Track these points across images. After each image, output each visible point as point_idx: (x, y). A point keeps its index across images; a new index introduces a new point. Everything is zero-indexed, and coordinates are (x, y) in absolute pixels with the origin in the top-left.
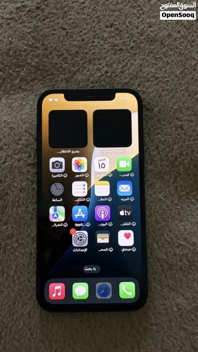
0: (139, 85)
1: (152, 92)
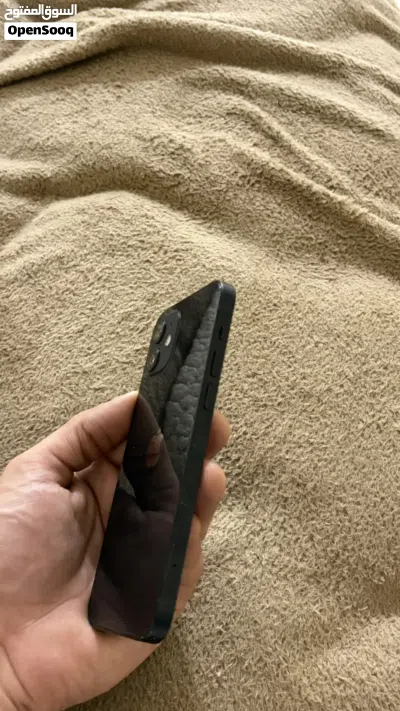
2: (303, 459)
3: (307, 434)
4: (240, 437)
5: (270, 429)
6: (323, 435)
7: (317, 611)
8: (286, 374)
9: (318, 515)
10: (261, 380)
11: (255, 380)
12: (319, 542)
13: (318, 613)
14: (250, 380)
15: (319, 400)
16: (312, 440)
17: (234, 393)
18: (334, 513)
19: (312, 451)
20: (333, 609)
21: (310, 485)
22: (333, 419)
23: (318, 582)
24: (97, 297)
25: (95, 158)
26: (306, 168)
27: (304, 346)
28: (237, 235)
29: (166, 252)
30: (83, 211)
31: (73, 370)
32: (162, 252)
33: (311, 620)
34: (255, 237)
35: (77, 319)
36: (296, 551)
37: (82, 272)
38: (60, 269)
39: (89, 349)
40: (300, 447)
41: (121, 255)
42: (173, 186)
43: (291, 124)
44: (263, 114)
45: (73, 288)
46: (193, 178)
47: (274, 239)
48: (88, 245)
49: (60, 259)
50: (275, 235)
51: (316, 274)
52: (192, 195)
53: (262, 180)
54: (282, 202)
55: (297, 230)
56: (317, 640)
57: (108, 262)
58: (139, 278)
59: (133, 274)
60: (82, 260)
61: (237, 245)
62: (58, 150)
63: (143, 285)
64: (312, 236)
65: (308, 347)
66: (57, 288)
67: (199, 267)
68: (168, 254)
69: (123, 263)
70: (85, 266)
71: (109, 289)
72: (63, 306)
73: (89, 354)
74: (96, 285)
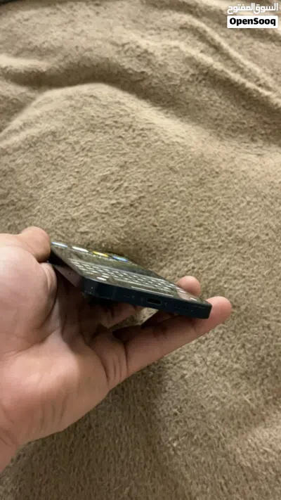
0: (225, 282)
1: (238, 290)
2: (237, 288)
3: (240, 269)
4: (189, 270)
5: (212, 265)
6: (253, 270)
8: (225, 225)
9: (248, 329)
10: (206, 229)
11: (202, 229)
12: (250, 349)
13: (248, 401)
14: (198, 229)
16: (244, 274)
17: (185, 239)
18: (261, 328)
19: (244, 283)
20: (259, 399)
21: (243, 307)
22: (260, 259)
23: (249, 379)
24: (82, 163)
25: (79, 58)
26: (240, 69)
27: (239, 204)
29: (134, 130)
30: (70, 98)
31: (64, 218)
32: (131, 130)
33: (243, 406)
35: (67, 179)
36: (232, 355)
37: (71, 144)
38: (53, 141)
39: (76, 202)
40: (235, 279)
41: (100, 132)
42: (139, 81)
43: (229, 37)
44: (208, 29)
45: (63, 156)
46: (154, 74)
47: (216, 123)
48: (75, 123)
49: (53, 133)
50: (216, 119)
51: (248, 151)
52: (153, 88)
53: (207, 77)
54: (223, 94)
55: (233, 117)
56: (247, 421)
57: (90, 137)
58: (114, 150)
59: (109, 146)
60: (70, 135)
61: (188, 127)
63: (117, 155)
64: (245, 121)
65: (242, 205)
68: (136, 132)
70: (72, 139)
71: (91, 157)
72: (56, 169)
73: (76, 206)
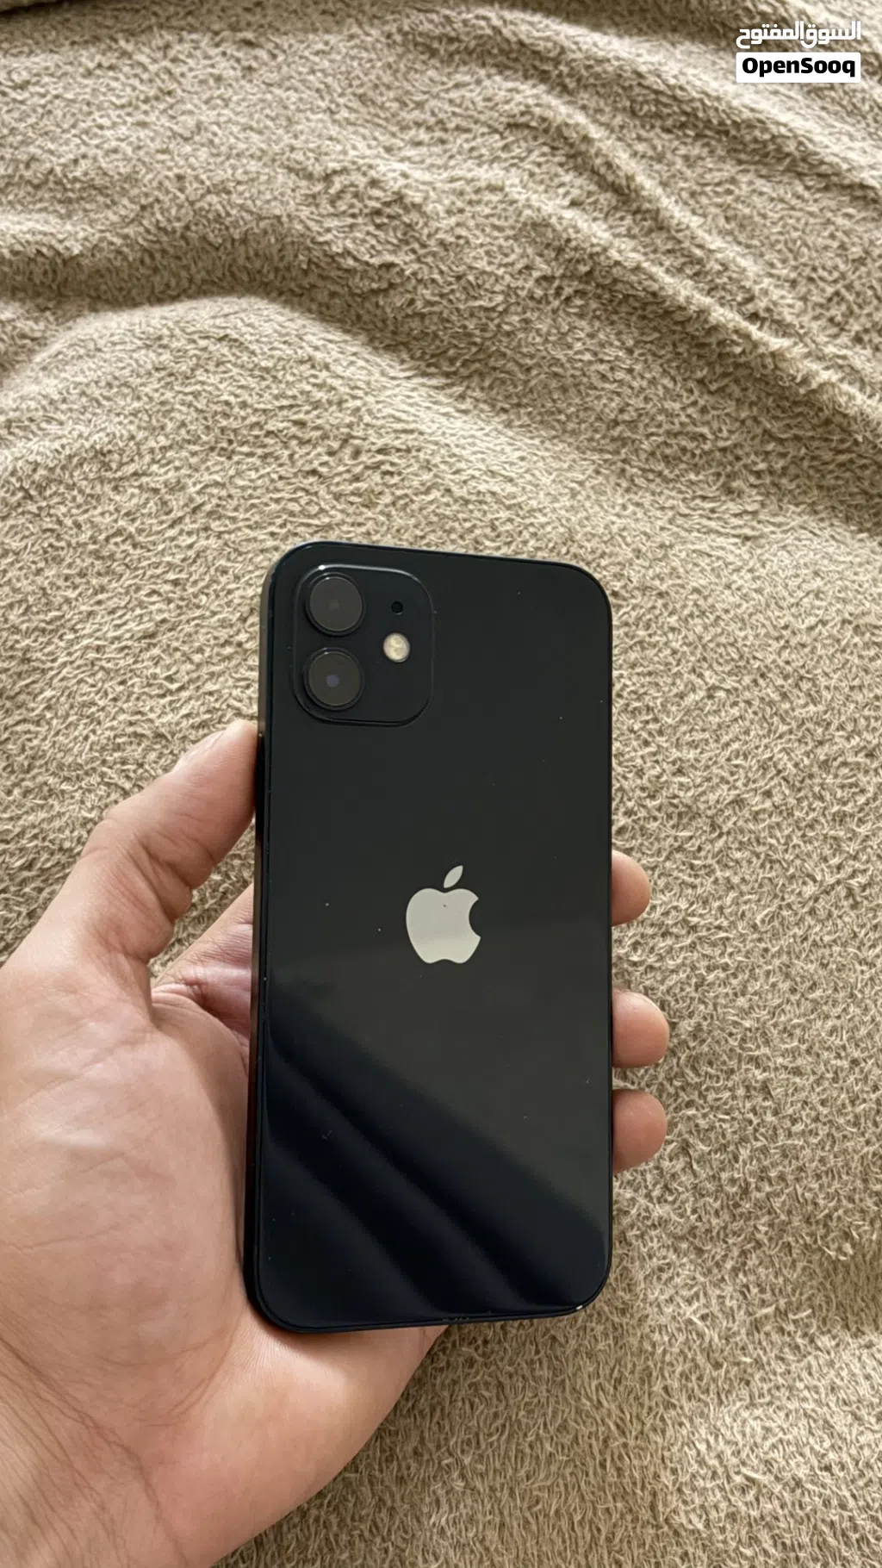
3: (683, 905)
6: (721, 909)
7: (695, 1319)
8: (639, 761)
9: (701, 1095)
12: (702, 1160)
13: (699, 1323)
15: (714, 826)
16: (694, 920)
18: (741, 1092)
20: (730, 1315)
21: (686, 1026)
22: (745, 870)
23: (700, 1252)
24: (191, 553)
25: (187, 214)
26: (693, 265)
27: (681, 696)
28: (526, 420)
30: (155, 342)
33: (681, 1338)
34: (570, 426)
35: (141, 605)
37: (156, 491)
39: (170, 679)
41: (250, 455)
42: (375, 292)
43: (660, 158)
44: (595, 132)
46: (425, 274)
47: (615, 433)
49: (100, 455)
51: (713, 524)
52: (422, 316)
53: (590, 288)
54: (637, 343)
55: (670, 415)
56: (693, 1384)
57: (217, 469)
58: (292, 514)
59: (277, 501)
62: (101, 190)
64: (705, 430)
65: (691, 699)
66: (93, 525)
67: (435, 494)
68: (363, 458)
69: (253, 475)
71: (219, 535)
72: (109, 571)
73: (171, 692)
74: (188, 525)
